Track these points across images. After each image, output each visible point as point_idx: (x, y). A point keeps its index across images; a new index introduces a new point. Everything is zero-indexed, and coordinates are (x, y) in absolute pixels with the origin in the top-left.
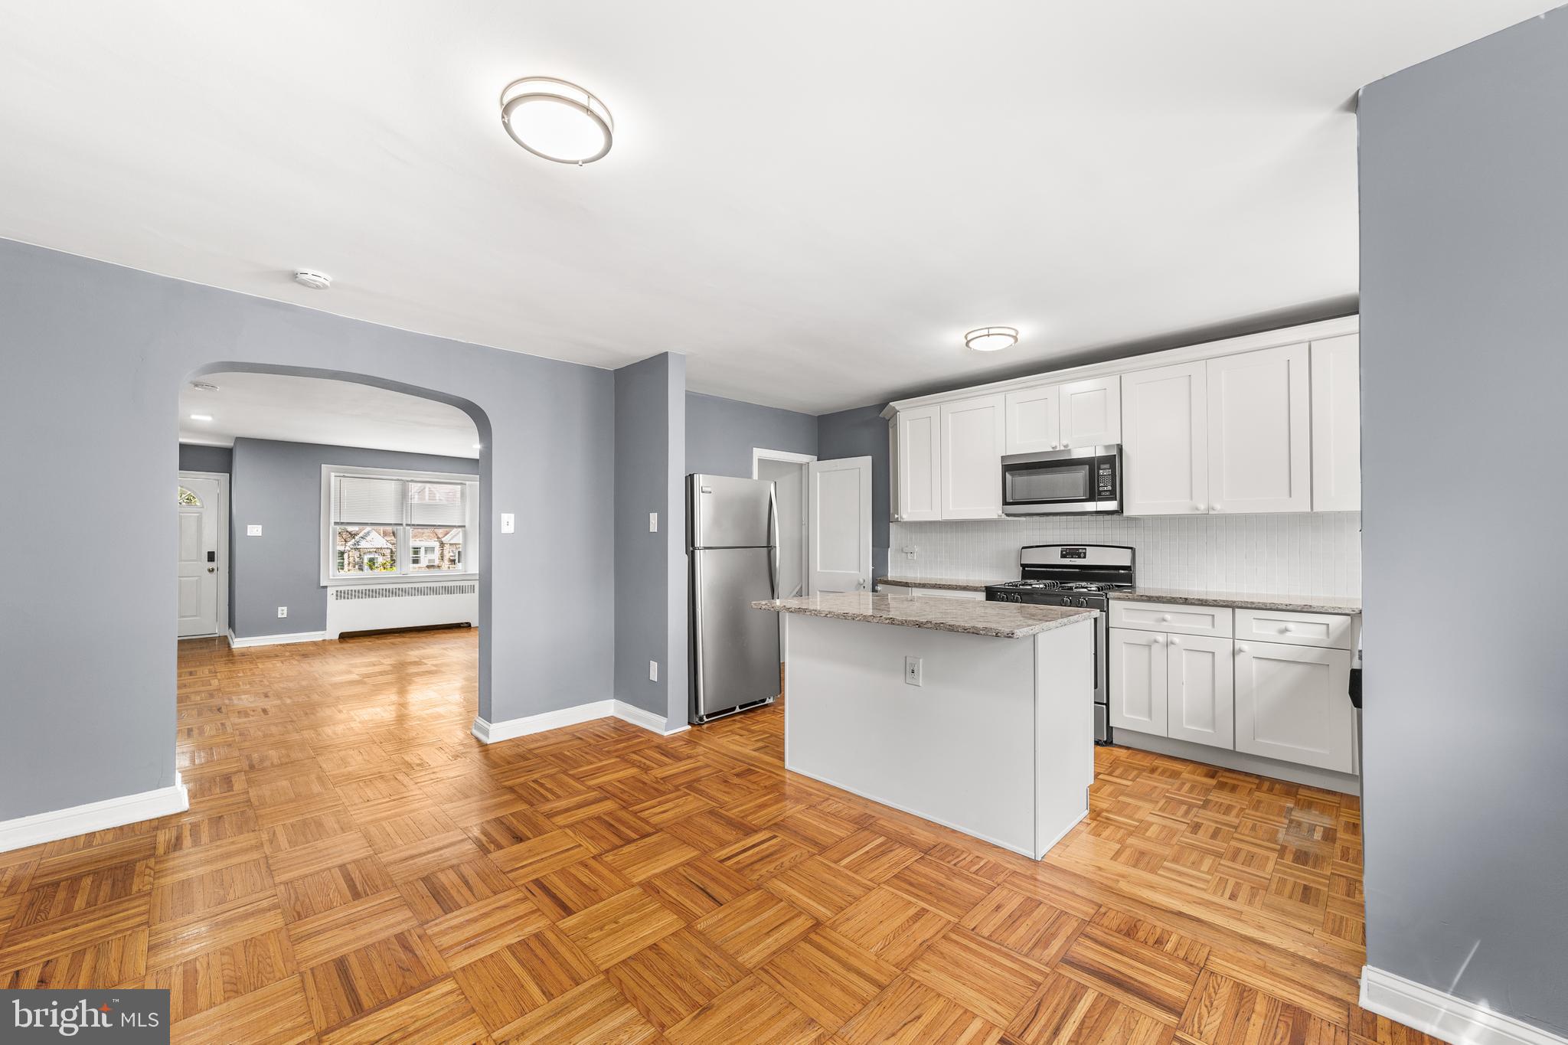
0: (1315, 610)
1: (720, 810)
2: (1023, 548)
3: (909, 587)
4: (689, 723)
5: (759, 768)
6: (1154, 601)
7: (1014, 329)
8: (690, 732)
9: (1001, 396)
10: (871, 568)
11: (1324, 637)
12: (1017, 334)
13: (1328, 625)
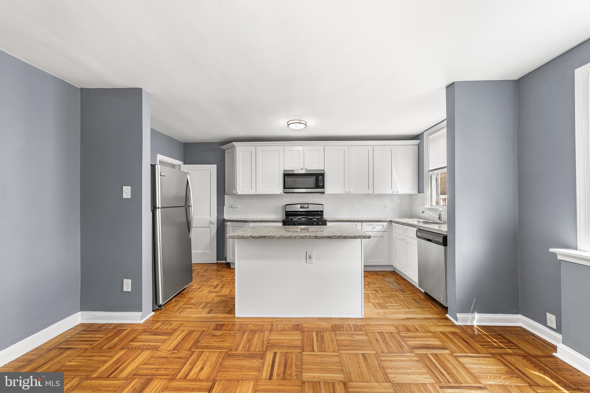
0: (381, 221)
1: (232, 352)
2: (286, 205)
3: (247, 222)
4: (153, 311)
5: (224, 322)
6: (341, 222)
7: (305, 121)
8: (153, 316)
9: (282, 147)
10: (216, 215)
11: (382, 229)
12: (306, 124)
13: (383, 225)
